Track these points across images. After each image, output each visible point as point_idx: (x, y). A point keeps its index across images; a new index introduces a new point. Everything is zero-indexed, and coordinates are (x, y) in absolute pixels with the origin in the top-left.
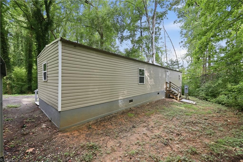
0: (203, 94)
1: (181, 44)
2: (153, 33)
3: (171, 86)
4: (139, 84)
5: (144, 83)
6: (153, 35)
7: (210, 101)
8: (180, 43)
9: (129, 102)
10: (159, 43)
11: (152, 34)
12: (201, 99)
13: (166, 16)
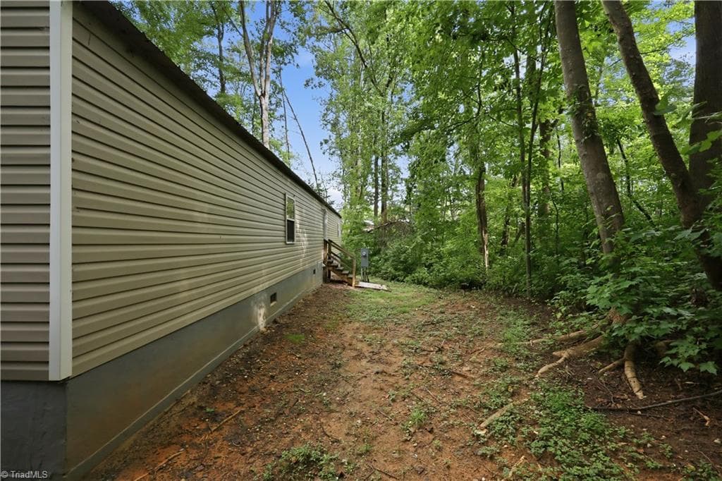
0: (388, 267)
1: (325, 147)
2: (263, 95)
3: (332, 255)
4: (288, 243)
5: (293, 241)
6: (263, 103)
7: (402, 281)
8: (321, 144)
9: (269, 301)
10: (273, 129)
11: (260, 98)
12: (386, 279)
13: (293, 57)
